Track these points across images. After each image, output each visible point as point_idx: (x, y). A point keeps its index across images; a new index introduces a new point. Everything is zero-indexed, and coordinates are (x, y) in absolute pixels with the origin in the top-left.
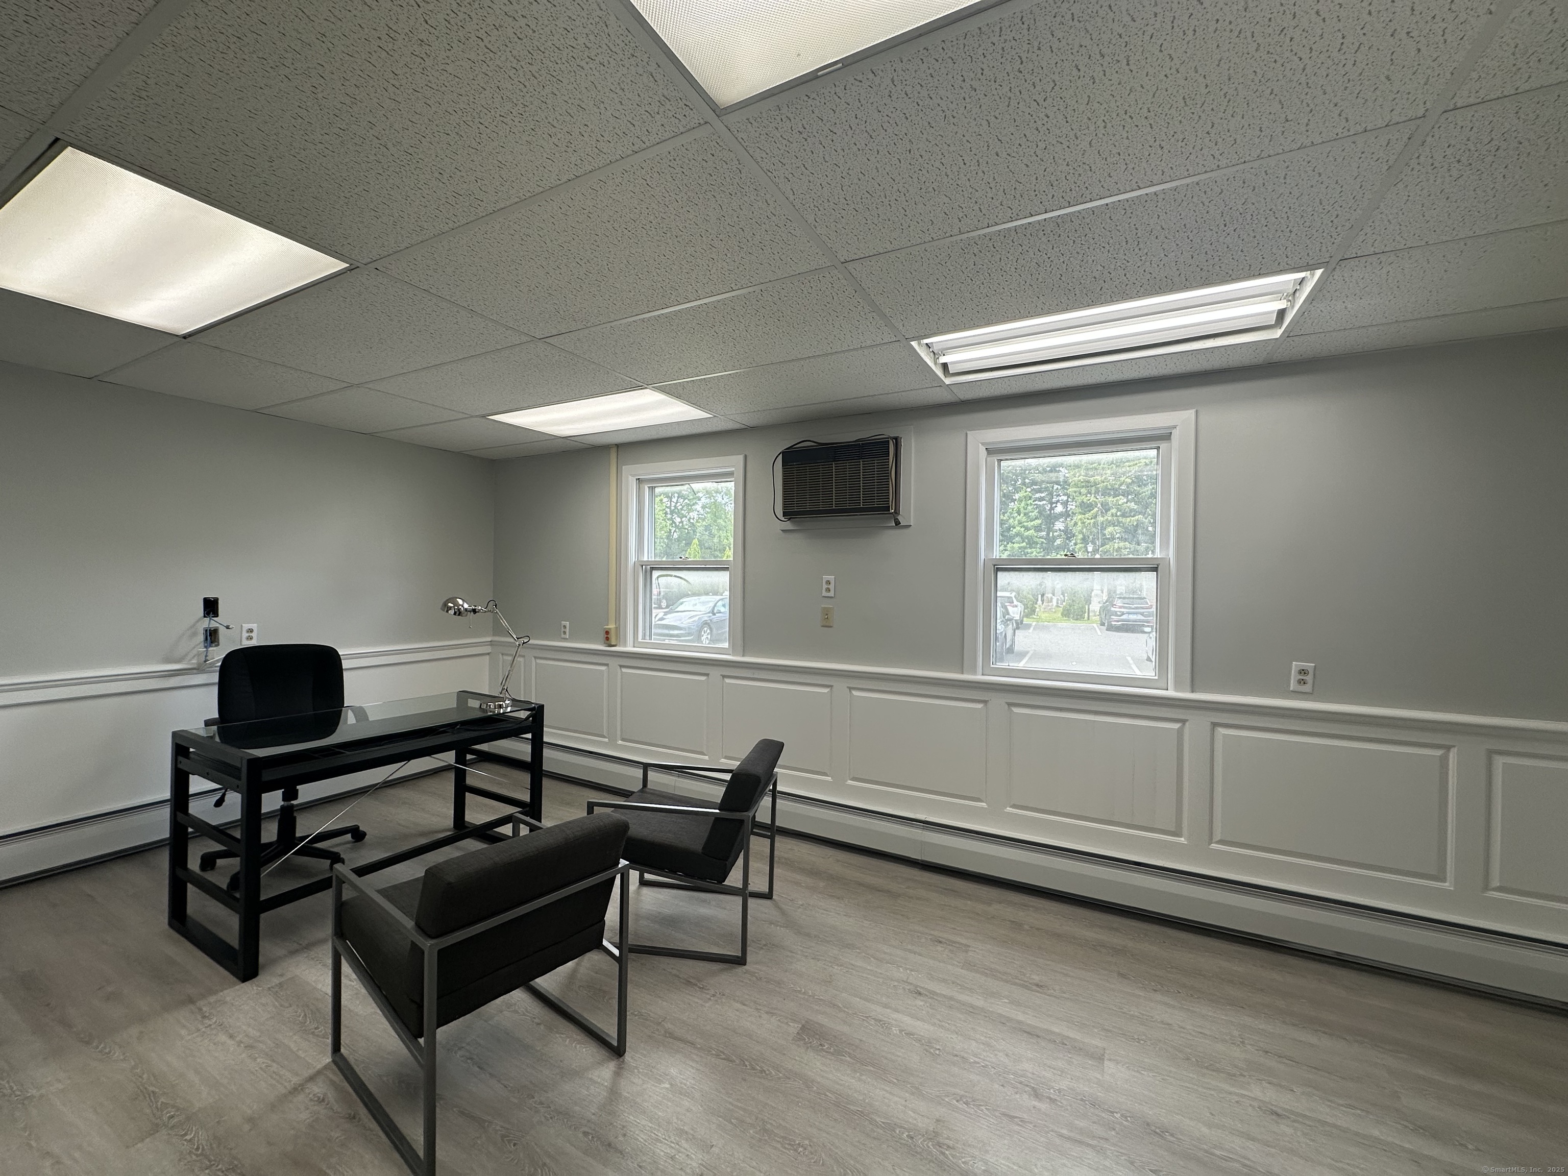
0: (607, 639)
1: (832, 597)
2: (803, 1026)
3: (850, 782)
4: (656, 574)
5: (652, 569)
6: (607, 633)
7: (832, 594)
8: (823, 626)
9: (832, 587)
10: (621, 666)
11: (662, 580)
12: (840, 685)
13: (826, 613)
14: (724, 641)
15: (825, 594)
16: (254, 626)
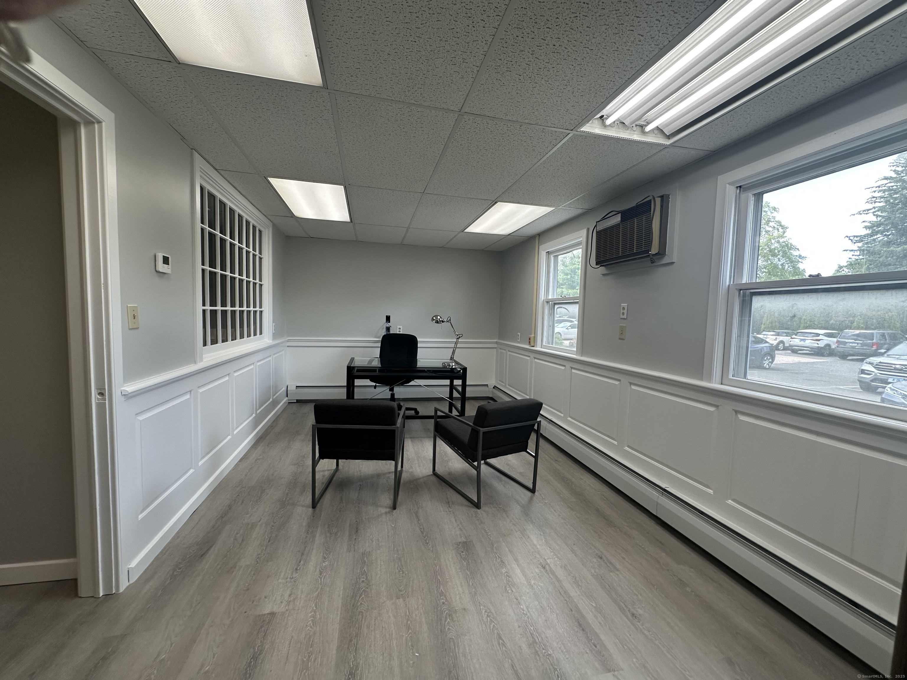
0: (530, 342)
1: (625, 319)
2: (466, 542)
3: (627, 448)
4: (556, 307)
5: (555, 304)
6: (530, 339)
7: (625, 317)
8: (620, 339)
9: (625, 311)
10: (535, 358)
11: (558, 310)
12: (625, 380)
13: (622, 330)
14: (574, 347)
15: (622, 316)
16: (401, 327)
